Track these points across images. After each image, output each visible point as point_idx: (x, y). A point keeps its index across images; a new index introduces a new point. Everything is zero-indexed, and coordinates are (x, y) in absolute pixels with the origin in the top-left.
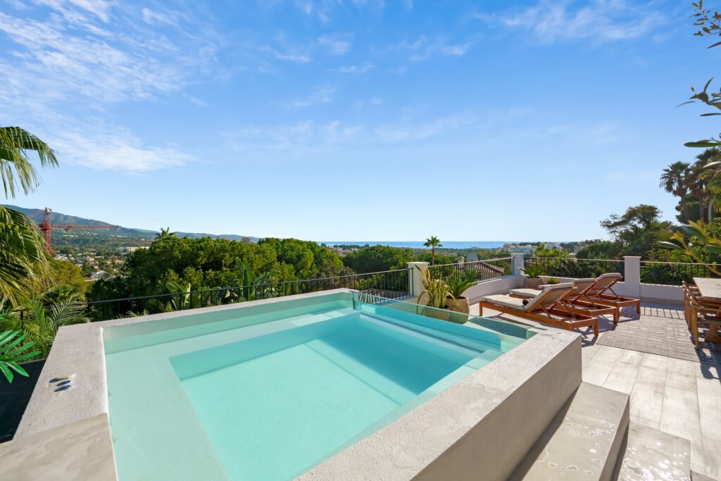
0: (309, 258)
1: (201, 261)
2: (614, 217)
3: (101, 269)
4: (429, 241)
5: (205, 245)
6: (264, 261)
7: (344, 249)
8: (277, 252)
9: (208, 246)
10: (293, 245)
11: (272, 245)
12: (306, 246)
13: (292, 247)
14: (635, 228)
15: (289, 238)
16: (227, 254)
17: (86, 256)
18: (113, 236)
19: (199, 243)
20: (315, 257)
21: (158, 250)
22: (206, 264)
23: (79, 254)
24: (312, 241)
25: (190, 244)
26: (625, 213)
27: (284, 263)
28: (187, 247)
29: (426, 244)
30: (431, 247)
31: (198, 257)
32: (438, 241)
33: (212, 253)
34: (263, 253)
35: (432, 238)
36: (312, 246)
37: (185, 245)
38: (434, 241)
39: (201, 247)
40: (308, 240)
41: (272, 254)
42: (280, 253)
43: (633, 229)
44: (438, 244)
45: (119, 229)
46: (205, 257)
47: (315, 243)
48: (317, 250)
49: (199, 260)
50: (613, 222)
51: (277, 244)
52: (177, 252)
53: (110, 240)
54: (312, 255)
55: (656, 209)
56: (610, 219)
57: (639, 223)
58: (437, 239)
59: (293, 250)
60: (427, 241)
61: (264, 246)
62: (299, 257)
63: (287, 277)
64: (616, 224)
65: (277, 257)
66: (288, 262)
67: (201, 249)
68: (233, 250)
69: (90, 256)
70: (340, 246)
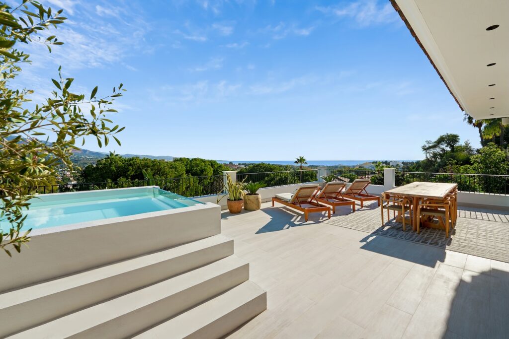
0: (210, 172)
1: (131, 173)
2: (428, 142)
3: (75, 180)
4: (298, 160)
5: (134, 162)
6: (176, 174)
7: (245, 166)
8: (186, 168)
9: (136, 163)
10: (198, 163)
11: (183, 163)
12: (208, 163)
13: (197, 164)
14: (443, 150)
15: (196, 158)
16: (149, 168)
17: (64, 171)
18: (83, 157)
19: (129, 161)
20: (214, 171)
21: (101, 166)
22: (134, 175)
23: (60, 170)
24: (213, 160)
25: (124, 162)
26: (436, 140)
27: (190, 175)
28: (120, 164)
29: (296, 162)
30: (299, 164)
31: (128, 171)
32: (304, 160)
33: (139, 168)
34: (176, 168)
35: (300, 158)
36: (212, 163)
37: (119, 162)
38: (301, 160)
39: (131, 164)
40: (210, 159)
41: (182, 169)
42: (188, 168)
43: (442, 151)
44: (305, 162)
45: (87, 152)
46: (133, 170)
47: (215, 162)
48: (216, 166)
49: (129, 173)
50: (427, 146)
51: (187, 162)
52: (114, 167)
53: (81, 160)
54: (212, 169)
55: (458, 137)
56: (426, 144)
57: (447, 146)
58: (304, 158)
59: (198, 166)
60: (297, 160)
61: (177, 163)
62: (202, 171)
63: (192, 185)
64: (430, 148)
65: (186, 171)
66: (193, 174)
67: (131, 165)
68: (153, 166)
69: (67, 171)
70: (243, 164)
